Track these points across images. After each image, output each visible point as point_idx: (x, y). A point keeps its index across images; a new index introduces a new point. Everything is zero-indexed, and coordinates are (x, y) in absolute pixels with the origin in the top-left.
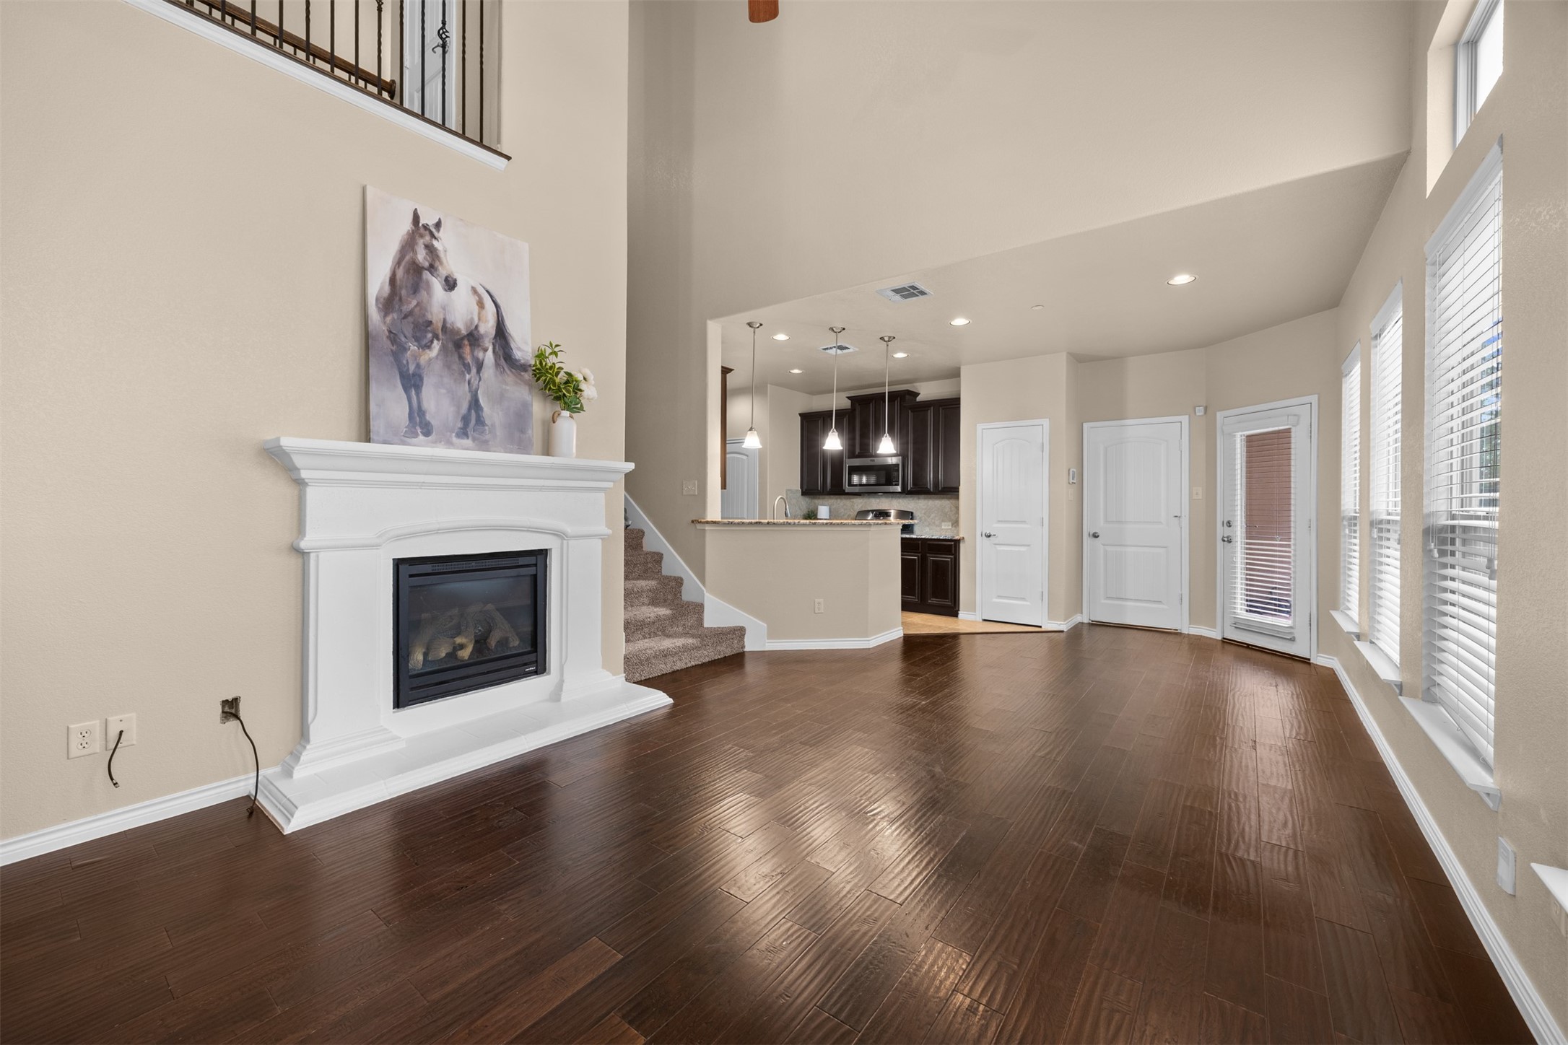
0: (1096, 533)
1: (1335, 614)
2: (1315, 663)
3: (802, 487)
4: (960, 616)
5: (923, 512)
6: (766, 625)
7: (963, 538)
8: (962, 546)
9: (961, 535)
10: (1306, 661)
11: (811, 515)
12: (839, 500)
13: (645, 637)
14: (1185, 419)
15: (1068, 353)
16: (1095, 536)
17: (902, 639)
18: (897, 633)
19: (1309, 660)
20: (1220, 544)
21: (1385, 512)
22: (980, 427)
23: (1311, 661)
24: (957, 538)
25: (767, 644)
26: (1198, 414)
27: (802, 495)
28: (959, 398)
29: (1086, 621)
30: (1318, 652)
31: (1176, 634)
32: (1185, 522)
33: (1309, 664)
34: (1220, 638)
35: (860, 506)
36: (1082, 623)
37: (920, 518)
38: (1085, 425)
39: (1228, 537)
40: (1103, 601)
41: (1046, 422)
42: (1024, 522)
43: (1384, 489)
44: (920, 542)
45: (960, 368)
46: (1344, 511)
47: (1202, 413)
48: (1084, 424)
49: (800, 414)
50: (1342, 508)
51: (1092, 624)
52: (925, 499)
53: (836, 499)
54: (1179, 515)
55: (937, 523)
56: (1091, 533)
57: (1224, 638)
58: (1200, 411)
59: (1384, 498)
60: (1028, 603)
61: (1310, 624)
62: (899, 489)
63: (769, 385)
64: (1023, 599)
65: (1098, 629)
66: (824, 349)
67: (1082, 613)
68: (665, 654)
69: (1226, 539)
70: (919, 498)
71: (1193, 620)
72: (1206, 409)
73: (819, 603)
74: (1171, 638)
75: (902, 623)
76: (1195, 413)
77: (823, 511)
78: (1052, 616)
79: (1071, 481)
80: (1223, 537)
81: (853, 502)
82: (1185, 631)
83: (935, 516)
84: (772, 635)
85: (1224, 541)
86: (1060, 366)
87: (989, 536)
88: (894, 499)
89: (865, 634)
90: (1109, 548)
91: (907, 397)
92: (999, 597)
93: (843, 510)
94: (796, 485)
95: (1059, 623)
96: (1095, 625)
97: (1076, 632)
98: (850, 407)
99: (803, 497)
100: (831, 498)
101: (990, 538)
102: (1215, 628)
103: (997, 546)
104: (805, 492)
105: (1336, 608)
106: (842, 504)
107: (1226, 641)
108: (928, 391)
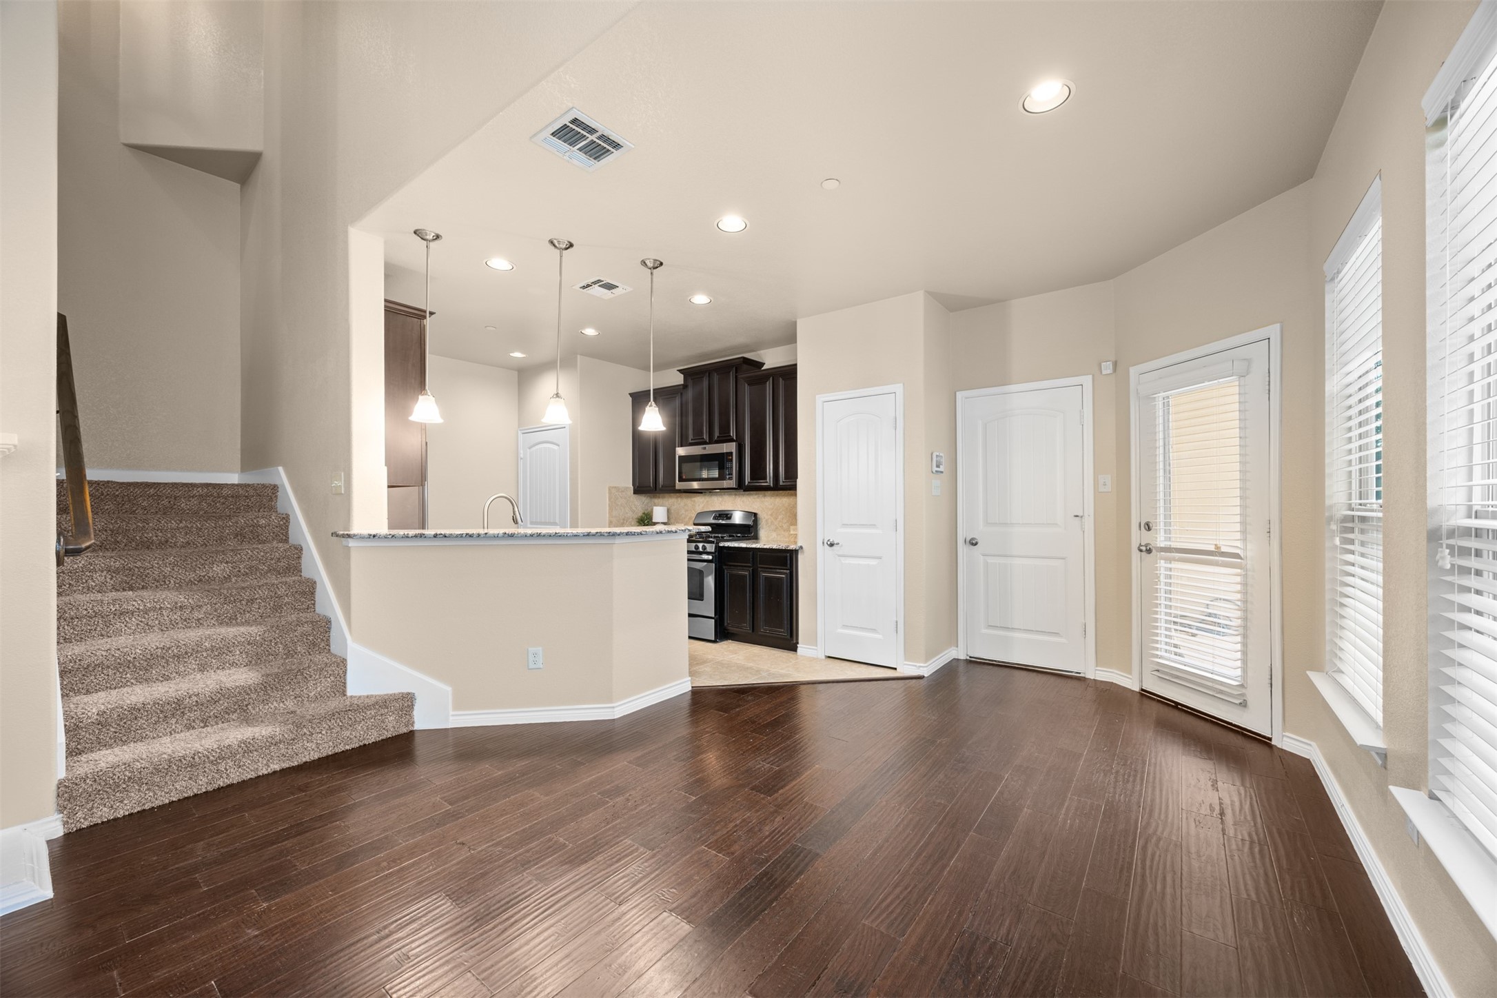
0: (973, 539)
1: (1317, 679)
2: (1279, 746)
3: (634, 484)
4: (799, 650)
5: (770, 513)
6: (448, 689)
7: (801, 547)
8: (800, 557)
9: (799, 544)
10: (1264, 742)
11: (646, 520)
12: (679, 499)
13: (189, 727)
14: (1087, 380)
15: (926, 291)
16: (973, 543)
17: (689, 697)
18: (683, 686)
19: (1270, 739)
20: (1135, 554)
21: (1462, 510)
22: (820, 399)
23: (1273, 743)
24: (792, 547)
25: (451, 718)
26: (1104, 372)
27: (634, 493)
28: (796, 365)
29: (962, 657)
30: (1284, 729)
31: (1081, 679)
32: (1089, 523)
33: (1270, 746)
34: (1137, 689)
35: (701, 506)
36: (958, 660)
37: (767, 521)
38: (959, 395)
39: (1146, 545)
40: (984, 631)
41: (898, 388)
42: (873, 526)
43: (1461, 460)
44: (751, 553)
45: (794, 325)
46: (1331, 507)
47: (1110, 371)
48: (957, 393)
49: (631, 395)
50: (1328, 502)
51: (971, 661)
52: (772, 496)
53: (677, 497)
54: (1080, 514)
55: (785, 526)
56: (968, 540)
57: (1142, 690)
58: (1107, 368)
59: (1461, 479)
60: (880, 636)
61: (1271, 684)
62: (732, 483)
63: (579, 356)
64: (874, 630)
65: (979, 669)
66: (584, 287)
67: (957, 647)
68: (248, 747)
69: (1144, 548)
70: (765, 496)
71: (1099, 662)
72: (1115, 364)
73: (535, 655)
74: (1071, 683)
75: (690, 672)
76: (1101, 372)
77: (659, 513)
78: (909, 655)
79: (935, 469)
80: (1140, 545)
81: (694, 501)
82: (1090, 675)
83: (783, 519)
84: (460, 703)
85: (1141, 551)
86: (914, 310)
87: (832, 545)
88: (737, 497)
89: (608, 697)
90: (991, 560)
91: (745, 367)
92: (845, 626)
93: (683, 512)
94: (627, 482)
95: (918, 665)
96: (973, 662)
97: (949, 673)
98: (682, 383)
99: (636, 496)
100: (671, 497)
101: (834, 547)
102: (1131, 674)
103: (842, 559)
104: (639, 489)
105: (1319, 668)
106: (682, 504)
107: (1145, 694)
108: (772, 359)
